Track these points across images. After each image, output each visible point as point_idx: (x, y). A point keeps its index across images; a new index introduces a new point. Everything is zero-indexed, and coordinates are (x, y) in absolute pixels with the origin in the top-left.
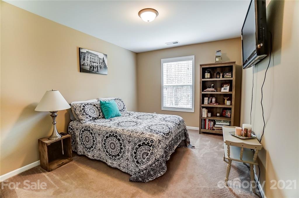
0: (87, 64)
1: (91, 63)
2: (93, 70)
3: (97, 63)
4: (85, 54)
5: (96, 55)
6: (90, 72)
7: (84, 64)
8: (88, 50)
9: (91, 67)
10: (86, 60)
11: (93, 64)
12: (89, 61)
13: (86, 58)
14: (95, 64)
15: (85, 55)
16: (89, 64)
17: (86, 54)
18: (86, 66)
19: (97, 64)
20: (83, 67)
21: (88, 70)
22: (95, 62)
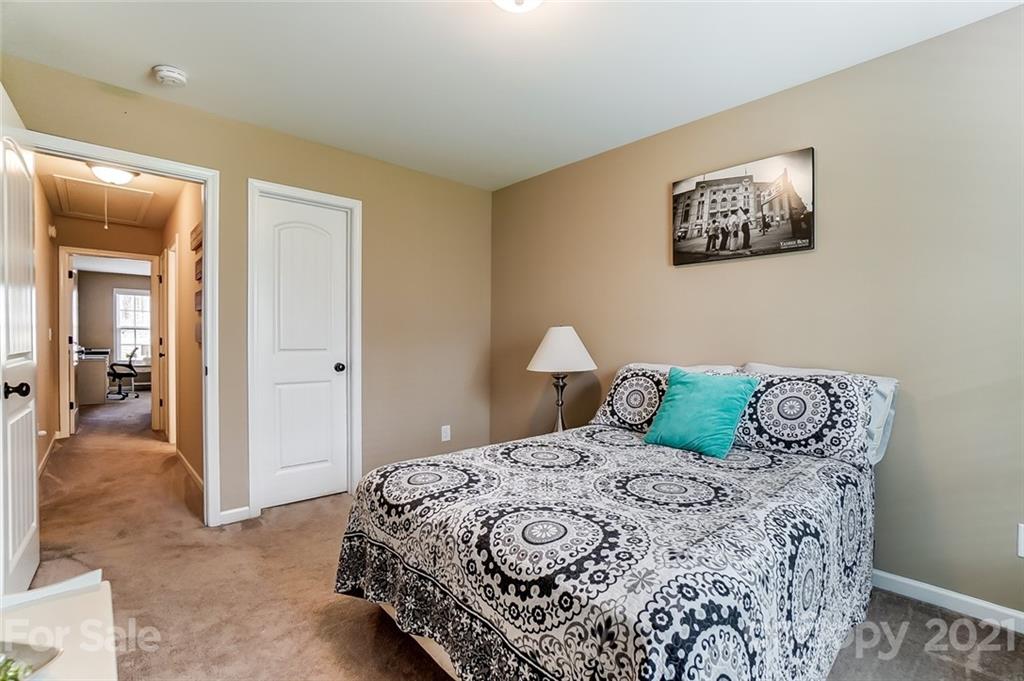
0: (696, 232)
1: (714, 222)
2: (723, 246)
3: (746, 212)
4: (689, 198)
5: (739, 180)
6: (711, 256)
7: (686, 232)
8: (700, 179)
9: (712, 238)
10: (693, 218)
11: (722, 222)
12: (706, 217)
13: (694, 211)
14: (732, 219)
15: (688, 202)
16: (704, 231)
17: (692, 197)
18: (691, 238)
19: (744, 217)
20: (683, 243)
21: (700, 253)
22: (734, 212)
